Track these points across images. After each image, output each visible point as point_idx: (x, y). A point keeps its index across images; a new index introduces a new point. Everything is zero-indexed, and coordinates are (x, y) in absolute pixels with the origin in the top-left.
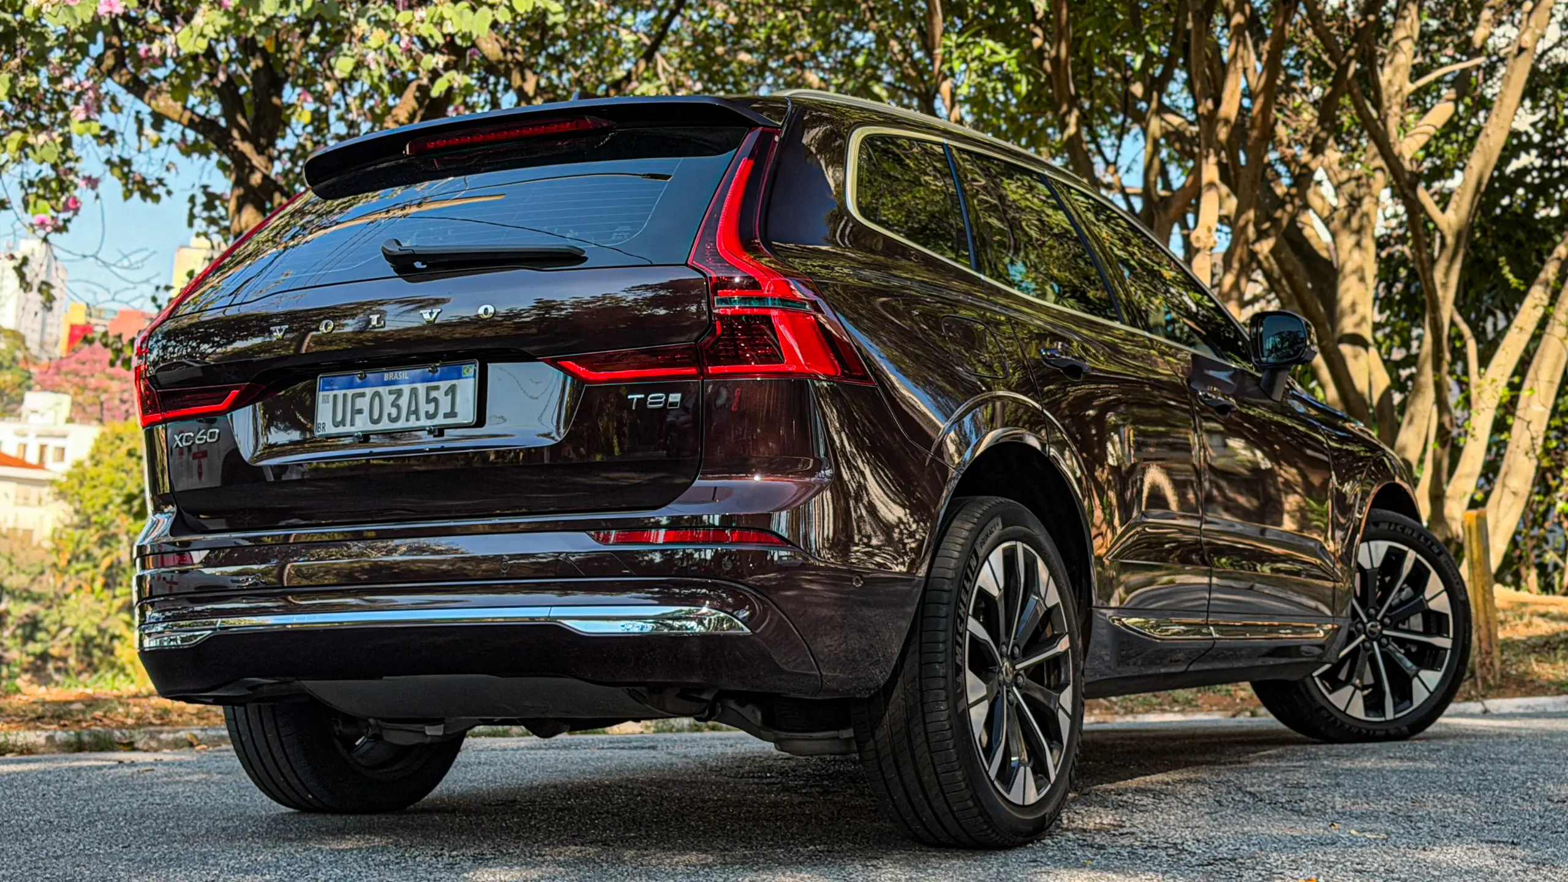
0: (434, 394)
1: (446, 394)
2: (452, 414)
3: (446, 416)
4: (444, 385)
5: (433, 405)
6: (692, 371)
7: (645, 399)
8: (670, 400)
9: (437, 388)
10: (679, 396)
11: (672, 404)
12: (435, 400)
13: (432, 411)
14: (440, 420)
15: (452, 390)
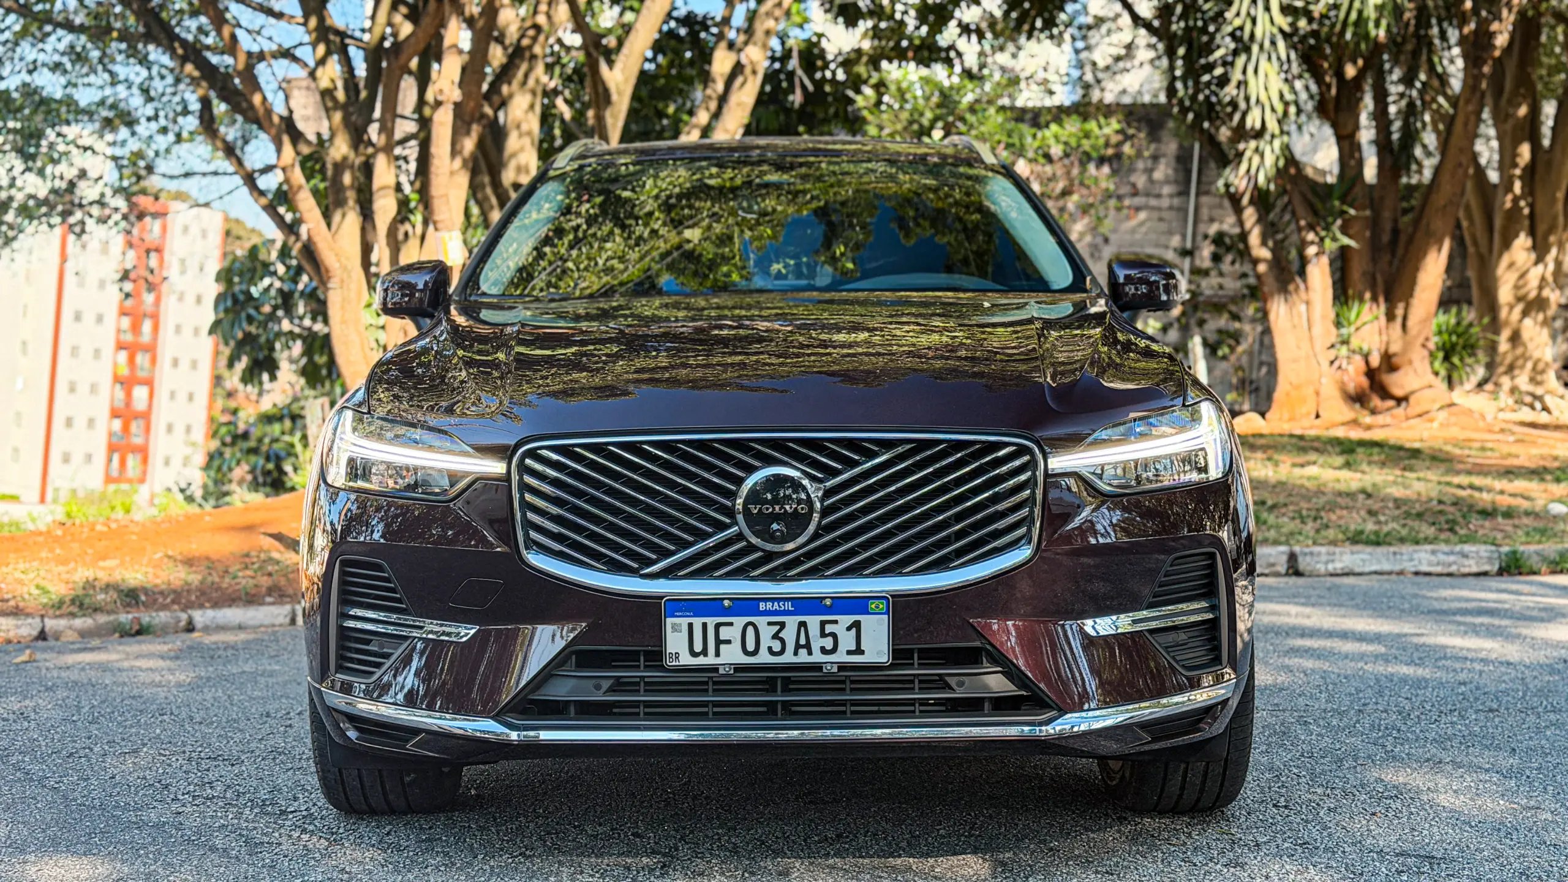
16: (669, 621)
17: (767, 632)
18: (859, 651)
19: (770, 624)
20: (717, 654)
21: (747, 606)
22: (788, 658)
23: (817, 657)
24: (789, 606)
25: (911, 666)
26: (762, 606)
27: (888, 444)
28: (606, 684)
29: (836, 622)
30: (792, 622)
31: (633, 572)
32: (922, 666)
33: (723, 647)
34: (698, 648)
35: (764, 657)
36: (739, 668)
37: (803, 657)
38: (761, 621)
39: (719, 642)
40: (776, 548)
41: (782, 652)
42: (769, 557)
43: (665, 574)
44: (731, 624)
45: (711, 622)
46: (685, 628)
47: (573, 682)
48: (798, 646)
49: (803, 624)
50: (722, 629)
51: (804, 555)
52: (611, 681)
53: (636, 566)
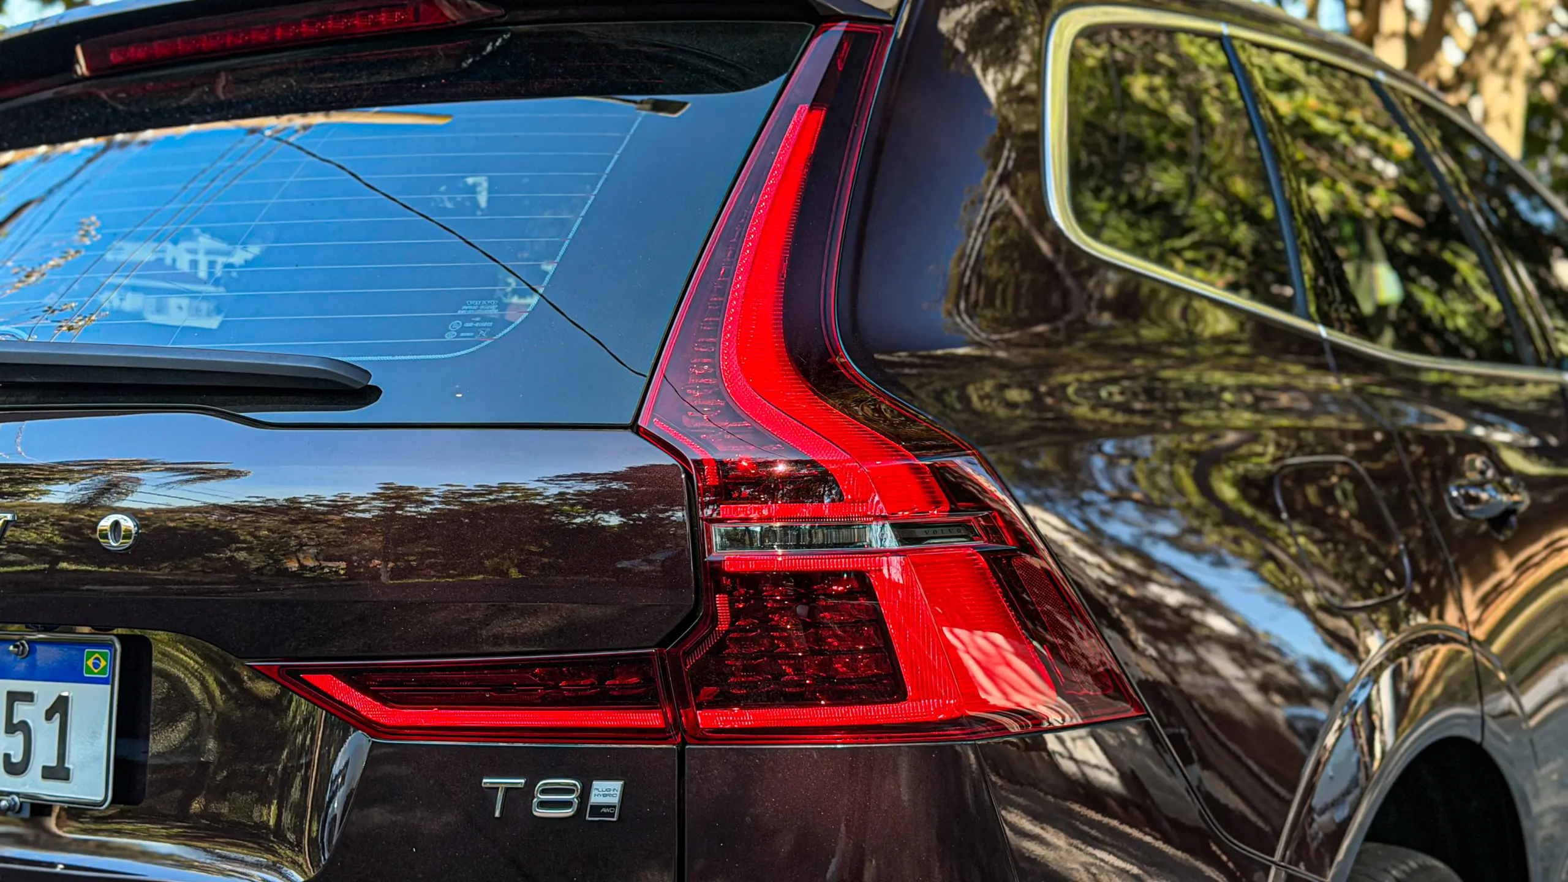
0: (22, 712)
1: (49, 716)
2: (57, 772)
3: (49, 773)
4: (46, 692)
5: (20, 737)
6: (653, 719)
7: (527, 792)
8: (595, 799)
9: (28, 697)
10: (617, 786)
11: (597, 809)
12: (24, 727)
13: (17, 758)
14: (33, 784)
15: (60, 707)
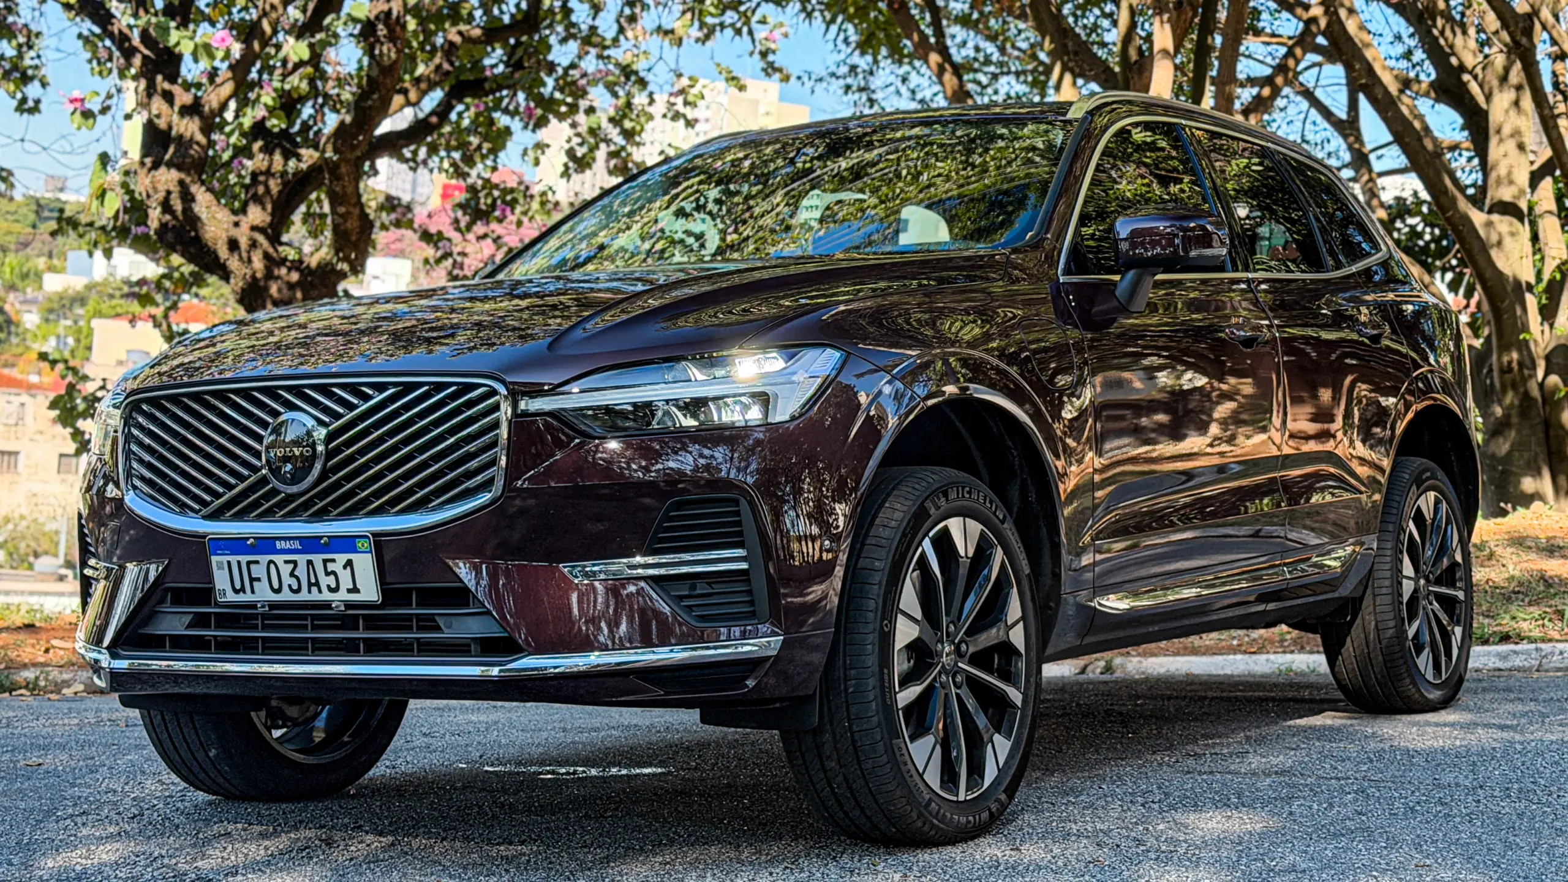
16: (214, 559)
17: (286, 570)
18: (355, 590)
19: (286, 562)
20: (253, 592)
21: (266, 545)
22: (304, 596)
23: (327, 596)
24: (297, 545)
25: (409, 605)
26: (279, 545)
27: (380, 387)
28: (187, 619)
29: (333, 561)
30: (302, 559)
31: (196, 512)
32: (420, 605)
33: (255, 584)
34: (238, 586)
35: (286, 596)
36: (273, 606)
37: (315, 596)
38: (279, 559)
39: (252, 580)
40: (294, 489)
41: (298, 591)
42: (290, 498)
43: (215, 516)
44: (257, 562)
45: (244, 559)
46: (226, 566)
47: (169, 617)
48: (310, 585)
49: (310, 563)
50: (253, 567)
51: (315, 496)
52: (190, 617)
53: (197, 507)
